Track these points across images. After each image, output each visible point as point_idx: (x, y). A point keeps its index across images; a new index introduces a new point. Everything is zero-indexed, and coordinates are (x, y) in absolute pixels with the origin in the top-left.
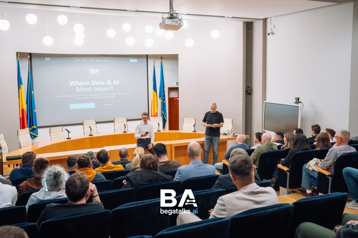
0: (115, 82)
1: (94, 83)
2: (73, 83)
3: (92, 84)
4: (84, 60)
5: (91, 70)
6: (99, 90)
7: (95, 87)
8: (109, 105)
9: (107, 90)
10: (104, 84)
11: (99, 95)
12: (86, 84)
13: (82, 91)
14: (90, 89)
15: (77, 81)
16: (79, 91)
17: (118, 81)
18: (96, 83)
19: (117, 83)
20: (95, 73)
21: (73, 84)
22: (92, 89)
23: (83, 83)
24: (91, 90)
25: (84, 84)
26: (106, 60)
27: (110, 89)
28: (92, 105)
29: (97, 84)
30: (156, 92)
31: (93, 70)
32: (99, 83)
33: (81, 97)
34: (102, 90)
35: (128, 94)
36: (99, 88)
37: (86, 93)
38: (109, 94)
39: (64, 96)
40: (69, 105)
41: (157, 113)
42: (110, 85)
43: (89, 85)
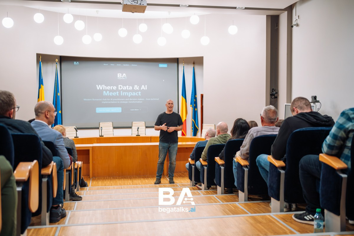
0: (143, 87)
1: (121, 87)
2: (100, 87)
3: (119, 89)
4: (111, 65)
5: (118, 74)
6: (125, 95)
7: (121, 92)
8: (136, 110)
9: (135, 95)
10: (131, 89)
11: (126, 100)
12: (112, 88)
13: (108, 95)
14: (116, 94)
15: (104, 85)
16: (106, 95)
17: (146, 86)
18: (123, 88)
19: (145, 88)
20: (123, 77)
22: (118, 94)
23: (109, 87)
24: (118, 95)
26: (134, 65)
27: (137, 94)
28: (118, 110)
29: (124, 89)
30: (186, 98)
31: (121, 74)
32: (126, 88)
33: (107, 101)
34: (129, 95)
35: (156, 99)
36: (126, 92)
37: (113, 97)
38: (136, 99)
39: (91, 100)
40: (96, 109)
41: (186, 120)
42: (137, 89)
43: (116, 89)
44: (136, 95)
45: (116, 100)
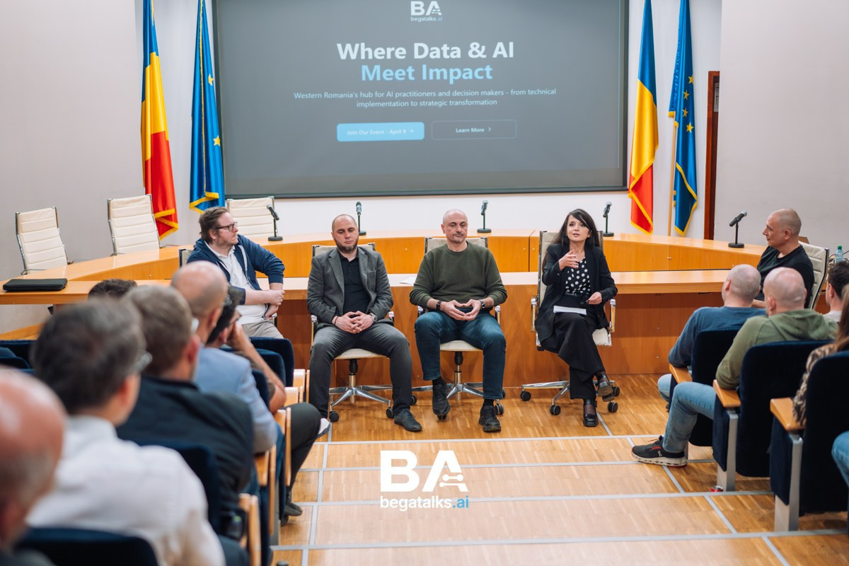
0: (500, 50)
1: (422, 50)
2: (351, 51)
3: (417, 56)
5: (413, 3)
6: (438, 77)
7: (424, 67)
8: (474, 130)
9: (471, 77)
10: (459, 56)
11: (440, 94)
12: (393, 53)
13: (378, 78)
14: (407, 73)
15: (363, 44)
16: (371, 78)
17: (511, 45)
18: (430, 51)
19: (508, 51)
20: (428, 13)
21: (348, 54)
22: (413, 76)
23: (381, 49)
24: (411, 78)
25: (385, 55)
27: (480, 73)
28: (413, 131)
29: (432, 56)
30: (653, 89)
31: (422, 4)
32: (442, 52)
33: (374, 99)
34: (452, 77)
35: (546, 92)
36: (440, 69)
37: (394, 85)
38: (476, 93)
39: (320, 95)
40: (336, 127)
41: (651, 167)
42: (480, 58)
43: (404, 57)
44: (477, 77)
45: (405, 95)
